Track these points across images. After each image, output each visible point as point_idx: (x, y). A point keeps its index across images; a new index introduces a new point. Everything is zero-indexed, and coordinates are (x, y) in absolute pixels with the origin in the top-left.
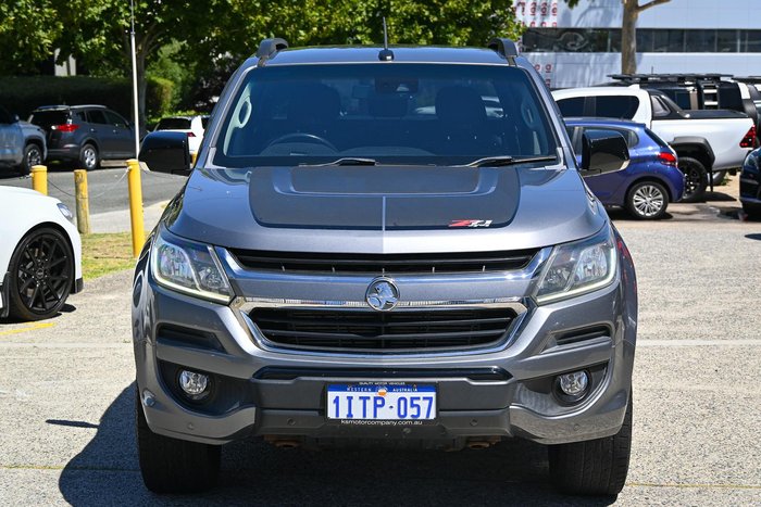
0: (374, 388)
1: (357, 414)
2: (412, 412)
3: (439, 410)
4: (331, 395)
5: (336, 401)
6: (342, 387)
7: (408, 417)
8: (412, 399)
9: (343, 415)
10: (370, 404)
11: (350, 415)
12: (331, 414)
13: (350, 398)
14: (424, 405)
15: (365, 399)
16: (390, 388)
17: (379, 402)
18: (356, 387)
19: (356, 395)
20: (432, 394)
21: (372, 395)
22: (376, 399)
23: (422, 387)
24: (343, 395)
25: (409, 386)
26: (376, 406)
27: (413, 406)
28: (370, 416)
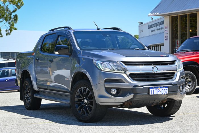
0: (158, 88)
1: (155, 93)
2: (164, 92)
3: (168, 92)
4: (150, 90)
5: (151, 91)
6: (152, 88)
7: (163, 93)
8: (164, 90)
9: (152, 94)
10: (157, 91)
12: (150, 94)
13: (153, 90)
15: (156, 90)
16: (160, 87)
17: (159, 91)
18: (155, 87)
20: (167, 89)
21: (157, 89)
22: (158, 90)
23: (166, 87)
24: (152, 89)
25: (164, 87)
26: (158, 91)
27: (164, 91)
28: (157, 94)
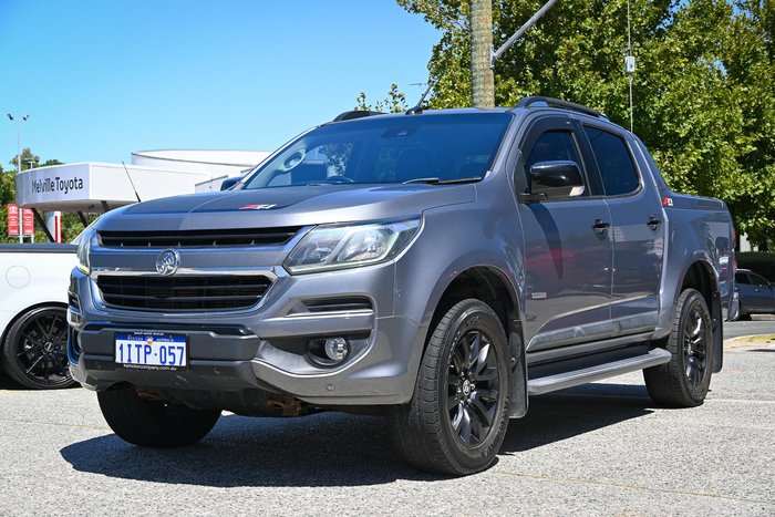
0: (144, 338)
1: (134, 361)
2: (170, 359)
3: (189, 358)
4: (119, 343)
5: (121, 348)
6: (124, 336)
7: (167, 364)
8: (170, 348)
9: (125, 361)
10: (142, 350)
11: (129, 360)
12: (118, 360)
13: (129, 346)
14: (178, 353)
15: (138, 346)
16: (155, 338)
17: (148, 350)
18: (133, 336)
19: (133, 343)
20: (183, 345)
21: (143, 343)
22: (146, 346)
23: (177, 338)
24: (125, 343)
25: (166, 336)
26: (146, 353)
27: (170, 354)
28: (142, 361)
